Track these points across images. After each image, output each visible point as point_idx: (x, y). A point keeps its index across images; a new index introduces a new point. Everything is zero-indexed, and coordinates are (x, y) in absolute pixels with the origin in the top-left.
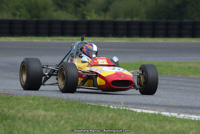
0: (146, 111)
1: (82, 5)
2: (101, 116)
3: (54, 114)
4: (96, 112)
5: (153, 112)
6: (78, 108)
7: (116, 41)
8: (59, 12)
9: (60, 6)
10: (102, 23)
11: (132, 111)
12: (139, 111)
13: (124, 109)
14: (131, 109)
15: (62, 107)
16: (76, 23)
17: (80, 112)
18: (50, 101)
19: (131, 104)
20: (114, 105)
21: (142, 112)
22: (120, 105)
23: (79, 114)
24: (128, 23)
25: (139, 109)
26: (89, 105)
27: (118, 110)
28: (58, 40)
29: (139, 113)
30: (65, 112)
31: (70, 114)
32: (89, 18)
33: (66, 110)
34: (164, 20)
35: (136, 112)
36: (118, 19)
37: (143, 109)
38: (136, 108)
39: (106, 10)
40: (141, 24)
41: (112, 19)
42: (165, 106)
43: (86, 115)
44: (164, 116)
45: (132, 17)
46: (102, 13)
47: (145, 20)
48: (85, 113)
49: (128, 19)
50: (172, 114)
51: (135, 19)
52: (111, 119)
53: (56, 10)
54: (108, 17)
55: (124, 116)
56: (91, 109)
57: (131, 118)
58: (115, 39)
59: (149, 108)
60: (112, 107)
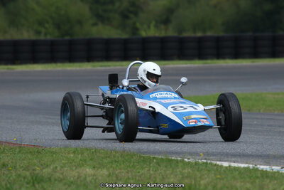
0: (236, 165)
1: (131, 16)
2: (172, 173)
3: (105, 172)
4: (164, 169)
5: (246, 165)
6: (138, 163)
7: (185, 66)
8: (100, 27)
9: (101, 18)
10: (163, 41)
11: (216, 165)
12: (225, 164)
13: (204, 163)
14: (214, 162)
15: (116, 161)
16: (125, 42)
17: (142, 168)
18: (98, 154)
19: (213, 154)
20: (189, 157)
21: (230, 166)
22: (198, 158)
23: (142, 172)
24: (200, 40)
25: (225, 161)
26: (154, 158)
27: (196, 164)
28: (101, 66)
29: (226, 168)
30: (120, 169)
31: (128, 172)
32: (143, 34)
33: (122, 166)
34: (250, 34)
35: (221, 166)
36: (185, 35)
37: (231, 162)
38: (220, 161)
39: (166, 22)
40: (218, 40)
41: (176, 34)
42: (261, 156)
43: (152, 172)
44: (262, 170)
45: (204, 31)
46: (162, 27)
47: (222, 34)
48: (149, 170)
49: (199, 34)
50: (273, 168)
51: (209, 34)
52: (187, 177)
53: (95, 24)
54: (170, 32)
55: (206, 172)
56: (158, 164)
57: (215, 175)
58: (181, 62)
59: (239, 159)
60: (186, 160)
